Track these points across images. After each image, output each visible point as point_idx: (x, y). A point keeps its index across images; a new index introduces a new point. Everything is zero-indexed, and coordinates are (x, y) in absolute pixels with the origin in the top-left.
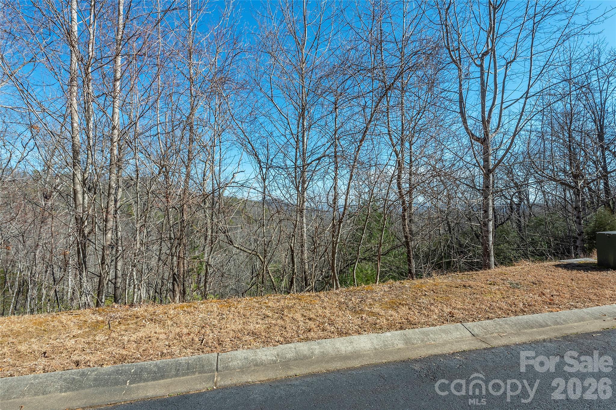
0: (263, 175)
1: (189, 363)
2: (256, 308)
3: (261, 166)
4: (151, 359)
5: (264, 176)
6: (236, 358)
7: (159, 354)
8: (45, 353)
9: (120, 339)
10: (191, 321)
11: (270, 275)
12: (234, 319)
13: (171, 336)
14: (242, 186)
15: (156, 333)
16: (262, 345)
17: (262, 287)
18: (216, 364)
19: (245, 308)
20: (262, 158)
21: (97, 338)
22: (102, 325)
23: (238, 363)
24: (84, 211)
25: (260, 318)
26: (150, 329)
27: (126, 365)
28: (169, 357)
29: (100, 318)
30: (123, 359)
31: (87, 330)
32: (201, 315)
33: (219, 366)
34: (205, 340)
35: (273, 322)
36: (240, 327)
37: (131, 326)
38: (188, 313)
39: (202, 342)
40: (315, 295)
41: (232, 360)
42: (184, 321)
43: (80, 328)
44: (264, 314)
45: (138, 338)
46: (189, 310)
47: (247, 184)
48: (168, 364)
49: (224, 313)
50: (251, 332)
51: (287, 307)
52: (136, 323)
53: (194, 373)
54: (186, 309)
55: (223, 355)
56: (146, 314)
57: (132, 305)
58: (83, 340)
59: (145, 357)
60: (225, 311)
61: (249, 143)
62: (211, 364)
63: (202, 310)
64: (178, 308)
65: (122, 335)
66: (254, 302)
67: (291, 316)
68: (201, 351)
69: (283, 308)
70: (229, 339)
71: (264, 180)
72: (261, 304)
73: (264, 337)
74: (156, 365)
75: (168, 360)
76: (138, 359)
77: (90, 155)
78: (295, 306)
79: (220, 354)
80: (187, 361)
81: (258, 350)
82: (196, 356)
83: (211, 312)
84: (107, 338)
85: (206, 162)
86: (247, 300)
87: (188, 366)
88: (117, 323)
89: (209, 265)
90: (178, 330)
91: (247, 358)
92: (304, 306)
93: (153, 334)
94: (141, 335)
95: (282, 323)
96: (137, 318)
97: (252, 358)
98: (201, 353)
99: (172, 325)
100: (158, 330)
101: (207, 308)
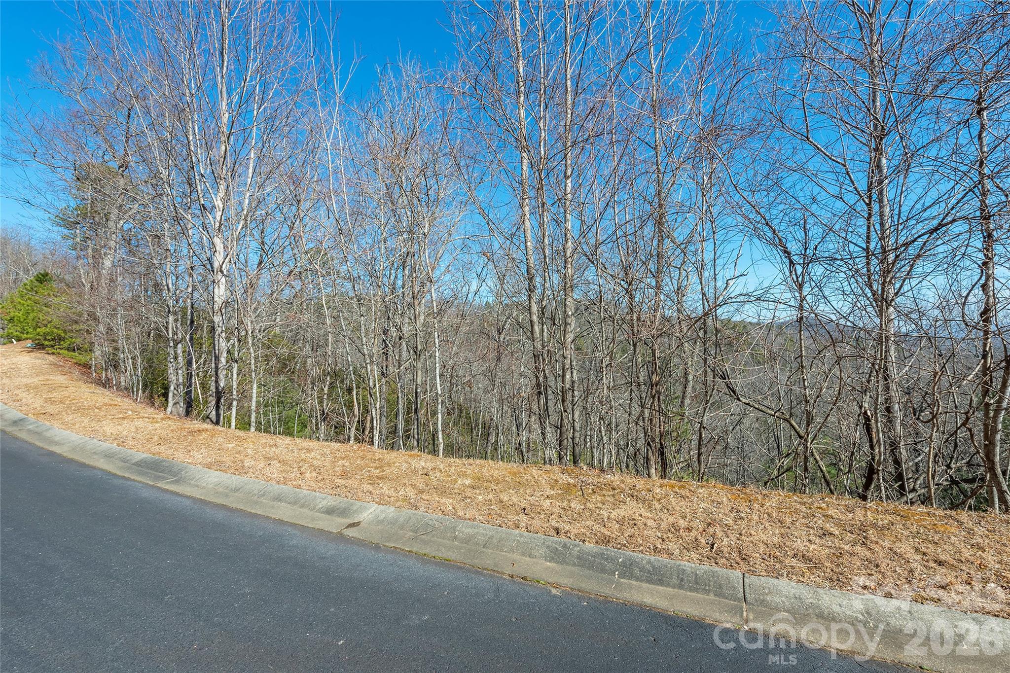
0: (797, 278)
1: (696, 575)
2: (802, 514)
3: (791, 262)
4: (642, 552)
5: (800, 279)
6: (779, 593)
7: (652, 548)
8: (524, 509)
9: (597, 512)
10: (688, 511)
11: (815, 459)
12: (762, 524)
13: (664, 525)
14: (758, 299)
15: (641, 515)
16: (827, 584)
17: (806, 478)
18: (741, 590)
19: (779, 508)
20: (794, 247)
21: (572, 505)
22: (574, 490)
23: (783, 602)
24: (543, 347)
25: (814, 534)
26: (632, 508)
27: (610, 550)
28: (665, 556)
29: (572, 481)
30: (606, 540)
31: (560, 492)
32: (702, 505)
33: (747, 596)
34: (716, 545)
35: (847, 547)
36: (776, 540)
37: (608, 498)
38: (682, 497)
39: (712, 548)
40: (943, 514)
41: (770, 592)
42: (678, 508)
43: (552, 488)
44: (822, 528)
45: (620, 517)
46: (683, 492)
47: (768, 296)
48: (666, 566)
49: (741, 509)
50: (800, 554)
51: (874, 526)
52: (613, 496)
53: (707, 592)
54: (678, 491)
55: (750, 579)
56: (623, 485)
57: (602, 470)
58: (558, 504)
59: (633, 546)
60: (743, 507)
61: (767, 224)
62: (733, 587)
63: (704, 497)
64: (666, 486)
65: (600, 508)
66: (795, 501)
67: (887, 544)
68: (713, 560)
69: (862, 524)
70: (758, 555)
71: (801, 287)
72: (810, 508)
73: (829, 570)
74: (649, 562)
75: (663, 559)
76: (625, 545)
77: (547, 278)
78: (893, 528)
79: (747, 575)
80: (693, 571)
81: (821, 591)
82: (706, 567)
83: (719, 503)
84: (583, 507)
85: (679, 269)
86: (780, 495)
87: (696, 578)
88: (590, 491)
89: (704, 428)
90: (671, 519)
91: (801, 599)
92: (918, 533)
93: (637, 516)
94: (623, 514)
95: (868, 554)
96: (614, 489)
97: (810, 601)
98: (714, 564)
99: (661, 510)
100: (643, 511)
101: (710, 495)
